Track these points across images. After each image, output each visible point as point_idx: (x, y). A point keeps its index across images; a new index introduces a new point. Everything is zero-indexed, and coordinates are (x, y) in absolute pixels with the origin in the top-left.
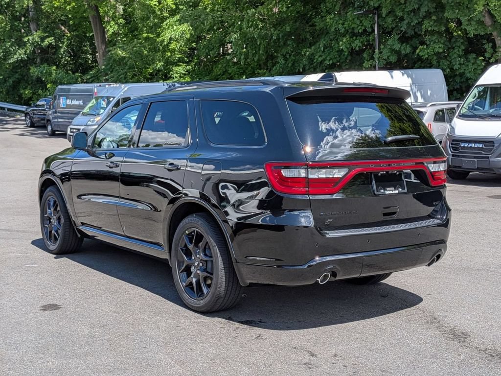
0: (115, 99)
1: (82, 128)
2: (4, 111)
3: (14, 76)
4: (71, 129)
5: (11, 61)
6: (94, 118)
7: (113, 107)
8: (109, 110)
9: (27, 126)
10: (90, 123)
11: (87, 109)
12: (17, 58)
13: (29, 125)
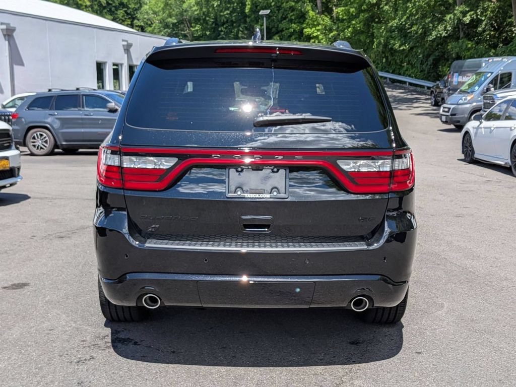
0: (493, 74)
1: (452, 107)
2: (424, 89)
3: (435, 53)
4: (444, 108)
5: (430, 38)
6: (466, 96)
7: (489, 83)
8: (484, 87)
9: (432, 105)
10: (461, 102)
11: (466, 87)
12: (436, 35)
13: (433, 103)
